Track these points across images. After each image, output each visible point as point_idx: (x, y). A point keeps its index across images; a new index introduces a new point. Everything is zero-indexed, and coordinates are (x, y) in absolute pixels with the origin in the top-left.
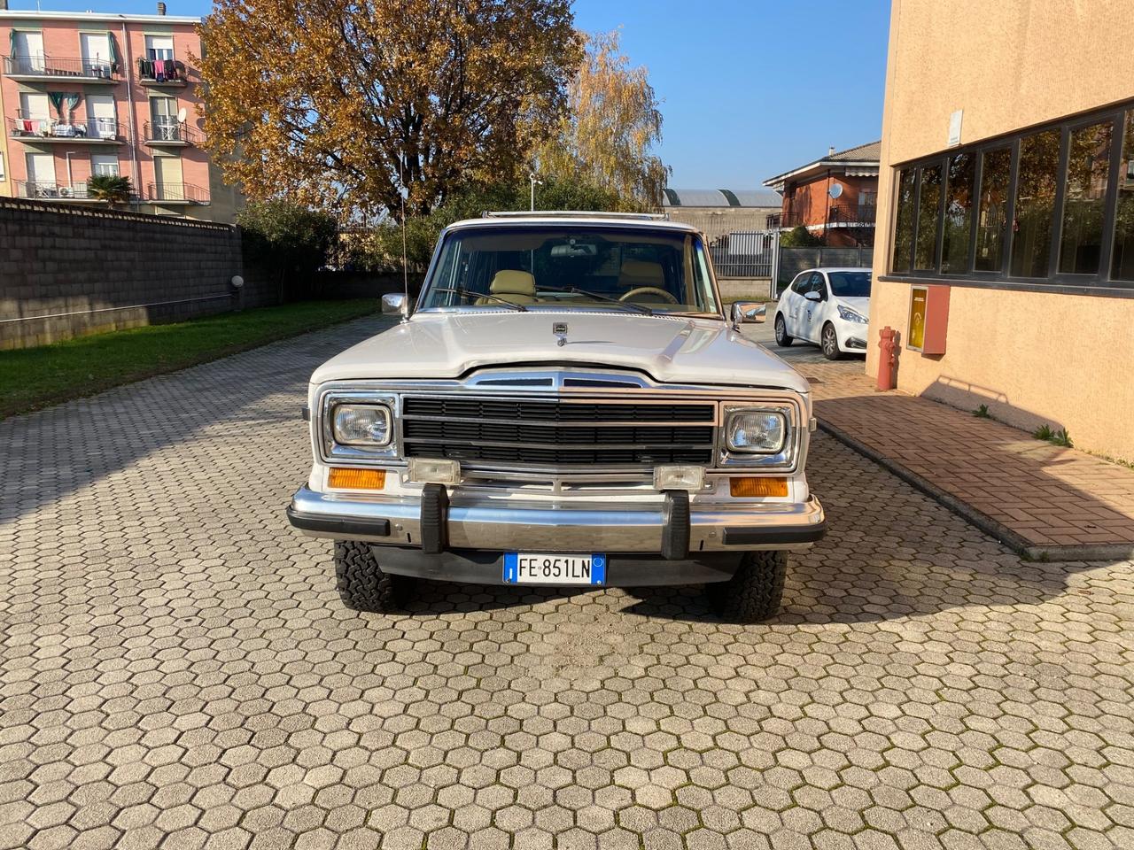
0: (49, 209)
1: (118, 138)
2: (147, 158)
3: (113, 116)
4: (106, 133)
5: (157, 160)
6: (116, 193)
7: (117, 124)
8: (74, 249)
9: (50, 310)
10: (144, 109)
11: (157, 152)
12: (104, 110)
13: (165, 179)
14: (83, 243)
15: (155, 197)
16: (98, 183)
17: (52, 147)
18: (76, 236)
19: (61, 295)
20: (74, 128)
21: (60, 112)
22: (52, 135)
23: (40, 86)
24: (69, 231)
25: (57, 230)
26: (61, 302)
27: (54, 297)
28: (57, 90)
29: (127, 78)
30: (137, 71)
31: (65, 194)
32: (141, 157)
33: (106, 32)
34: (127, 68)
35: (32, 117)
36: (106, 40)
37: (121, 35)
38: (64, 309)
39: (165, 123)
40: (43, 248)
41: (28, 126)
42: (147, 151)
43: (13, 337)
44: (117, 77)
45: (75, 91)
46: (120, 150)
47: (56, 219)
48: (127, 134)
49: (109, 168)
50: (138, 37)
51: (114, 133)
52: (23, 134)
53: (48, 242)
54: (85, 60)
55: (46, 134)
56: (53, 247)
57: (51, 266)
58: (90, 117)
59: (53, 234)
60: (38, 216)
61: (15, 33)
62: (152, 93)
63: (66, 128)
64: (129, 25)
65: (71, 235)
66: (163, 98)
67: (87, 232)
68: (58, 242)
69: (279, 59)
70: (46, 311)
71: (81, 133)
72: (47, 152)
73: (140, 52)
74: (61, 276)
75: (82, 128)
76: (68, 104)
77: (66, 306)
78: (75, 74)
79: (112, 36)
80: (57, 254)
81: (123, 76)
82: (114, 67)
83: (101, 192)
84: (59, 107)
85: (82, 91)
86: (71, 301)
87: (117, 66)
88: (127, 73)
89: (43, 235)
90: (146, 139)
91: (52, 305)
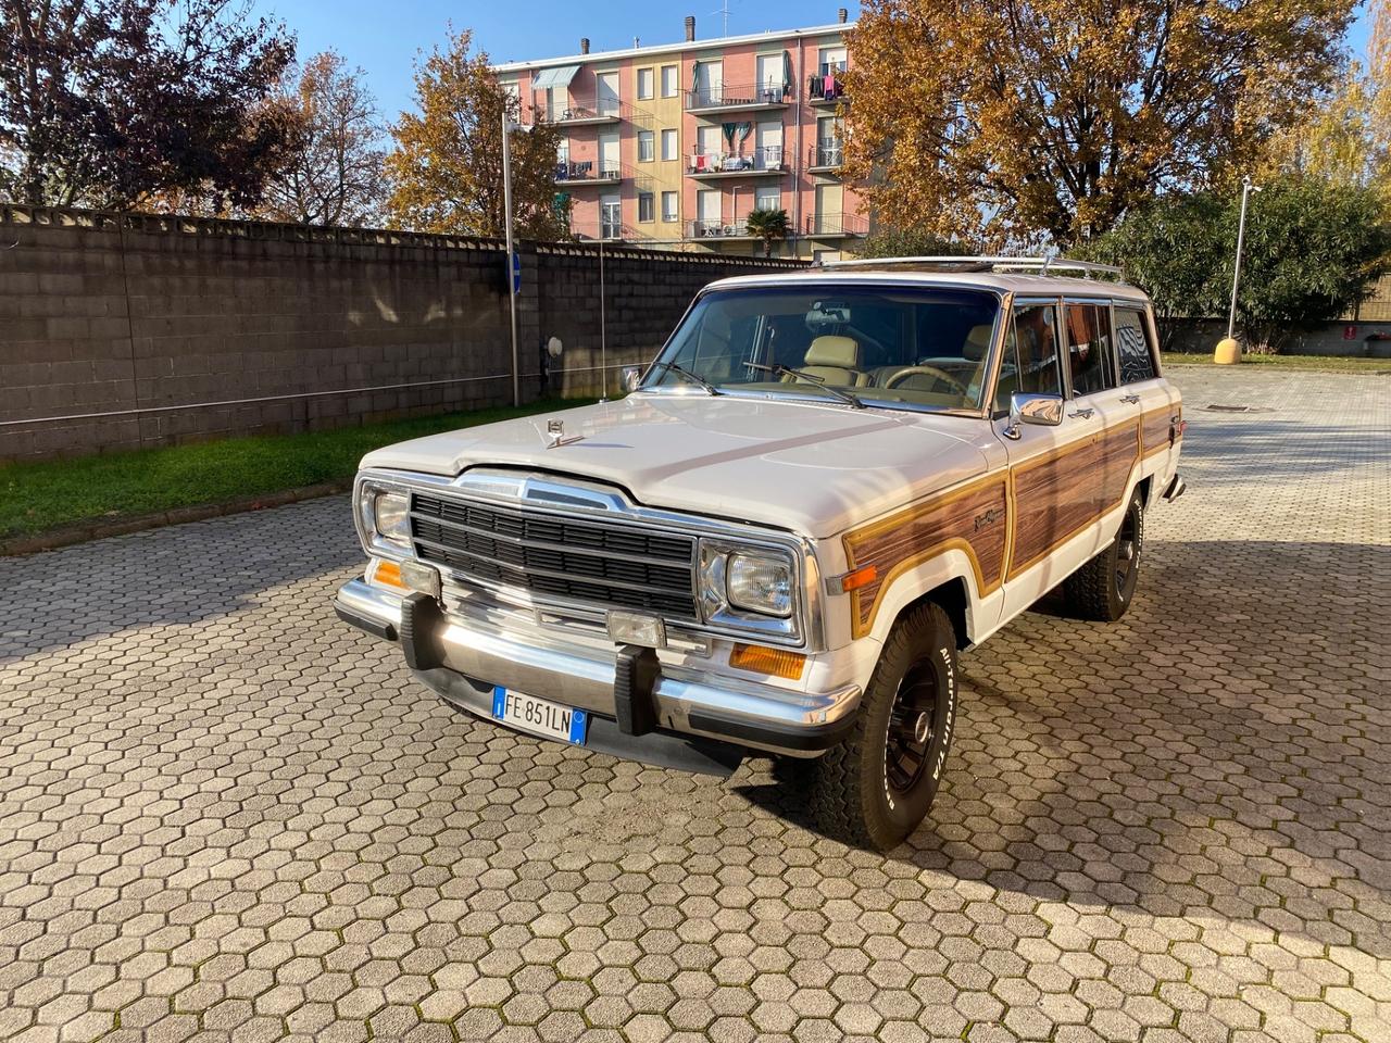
0: (629, 256)
1: (782, 167)
2: (808, 187)
3: (780, 144)
4: (772, 163)
5: (818, 188)
6: (773, 229)
7: (783, 152)
8: (653, 297)
9: (622, 359)
10: (811, 132)
11: (819, 180)
12: (772, 137)
13: (825, 210)
14: (663, 289)
15: (812, 230)
16: (758, 218)
17: (722, 183)
18: (655, 283)
19: (634, 344)
20: (742, 159)
21: (731, 144)
22: (722, 170)
23: (714, 118)
24: (649, 277)
25: (636, 277)
26: (635, 352)
27: (628, 346)
28: (730, 121)
29: (798, 101)
30: (807, 91)
31: (728, 231)
32: (802, 186)
33: (782, 51)
34: (798, 88)
35: (706, 152)
36: (781, 60)
37: (795, 52)
38: (637, 359)
39: (830, 146)
40: (620, 296)
41: (701, 161)
42: (809, 179)
43: (582, 385)
44: (787, 100)
45: (744, 120)
46: (784, 181)
47: (636, 266)
48: (791, 162)
49: (771, 201)
50: (812, 51)
51: (779, 162)
52: (697, 171)
53: (626, 289)
54: (759, 84)
55: (717, 169)
56: (631, 295)
57: (627, 314)
58: (759, 147)
59: (631, 282)
60: (617, 264)
61: (698, 64)
62: (821, 113)
63: (736, 160)
64: (804, 40)
65: (650, 281)
66: (831, 118)
67: (668, 279)
68: (637, 290)
69: (920, 61)
70: (618, 361)
71: (748, 165)
72: (717, 188)
73: (813, 70)
74: (637, 325)
75: (750, 160)
76: (739, 133)
77: (640, 356)
78: (749, 102)
79: (787, 55)
80: (634, 302)
81: (793, 98)
82: (786, 88)
83: (758, 228)
84: (730, 138)
85: (752, 119)
86: (645, 351)
87: (787, 90)
88: (798, 94)
89: (621, 283)
90: (810, 166)
91: (625, 355)
